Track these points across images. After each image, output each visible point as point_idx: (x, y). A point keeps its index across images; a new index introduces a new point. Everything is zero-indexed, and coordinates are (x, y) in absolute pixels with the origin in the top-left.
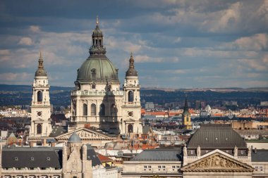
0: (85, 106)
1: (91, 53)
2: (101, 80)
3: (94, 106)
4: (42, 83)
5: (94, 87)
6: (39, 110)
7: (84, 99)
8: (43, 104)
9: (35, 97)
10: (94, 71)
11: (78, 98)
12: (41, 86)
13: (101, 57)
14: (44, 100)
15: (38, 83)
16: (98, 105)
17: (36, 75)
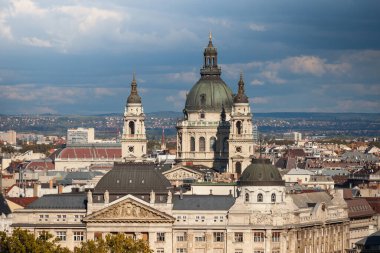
0: (193, 139)
1: (202, 75)
2: (212, 108)
3: (202, 139)
4: (135, 112)
5: (203, 116)
6: (131, 144)
7: (192, 130)
8: (135, 137)
9: (126, 129)
10: (203, 97)
11: (184, 130)
12: (134, 116)
13: (214, 79)
14: (136, 133)
15: (130, 111)
16: (208, 138)
17: (128, 102)
